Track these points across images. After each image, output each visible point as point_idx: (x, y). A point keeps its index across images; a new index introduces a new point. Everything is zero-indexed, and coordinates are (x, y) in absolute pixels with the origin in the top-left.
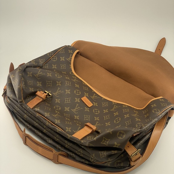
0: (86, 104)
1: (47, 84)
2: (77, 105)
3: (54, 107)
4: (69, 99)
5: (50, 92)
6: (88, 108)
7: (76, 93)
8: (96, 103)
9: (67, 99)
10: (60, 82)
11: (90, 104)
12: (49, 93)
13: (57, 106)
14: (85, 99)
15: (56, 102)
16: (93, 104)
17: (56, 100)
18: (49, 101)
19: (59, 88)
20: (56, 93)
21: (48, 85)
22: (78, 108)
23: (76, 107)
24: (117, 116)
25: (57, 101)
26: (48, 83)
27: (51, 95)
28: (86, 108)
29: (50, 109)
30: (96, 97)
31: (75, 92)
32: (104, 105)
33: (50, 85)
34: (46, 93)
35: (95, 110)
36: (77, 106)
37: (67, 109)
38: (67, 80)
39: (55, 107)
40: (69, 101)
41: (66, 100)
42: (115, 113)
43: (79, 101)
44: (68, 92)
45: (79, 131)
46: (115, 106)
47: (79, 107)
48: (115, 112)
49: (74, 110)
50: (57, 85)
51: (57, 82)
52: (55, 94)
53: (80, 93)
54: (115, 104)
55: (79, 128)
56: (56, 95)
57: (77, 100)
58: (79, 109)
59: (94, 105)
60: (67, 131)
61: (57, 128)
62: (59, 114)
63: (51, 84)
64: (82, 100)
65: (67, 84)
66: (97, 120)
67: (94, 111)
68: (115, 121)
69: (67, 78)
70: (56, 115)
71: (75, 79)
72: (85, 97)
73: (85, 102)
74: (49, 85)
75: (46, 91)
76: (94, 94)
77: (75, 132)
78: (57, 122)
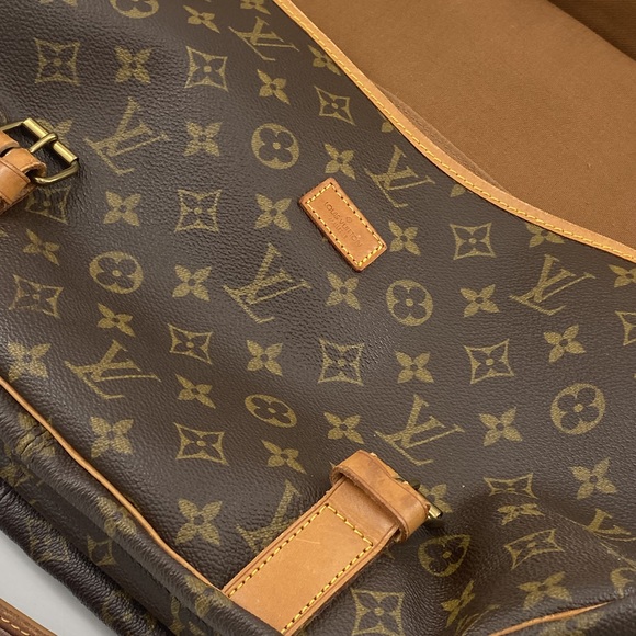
0: (339, 243)
1: (43, 62)
2: (272, 252)
3: (94, 269)
4: (207, 203)
5: (64, 127)
6: (352, 283)
7: (268, 152)
8: (411, 233)
9: (191, 203)
10: (143, 56)
11: (362, 244)
12: (51, 143)
13: (117, 257)
14: (330, 205)
15: (110, 218)
16: (387, 237)
17: (113, 199)
18: (54, 210)
19: (132, 106)
20: (111, 143)
21: (49, 70)
22: (275, 279)
23: (265, 266)
24: (571, 368)
25: (120, 209)
26: (49, 54)
27: (70, 157)
28: (334, 281)
29: (53, 301)
30: (408, 172)
31: (257, 143)
33: (66, 71)
35: (399, 292)
36: (268, 258)
37: (191, 283)
38: (200, 37)
39: (102, 263)
40: (206, 219)
41: (185, 210)
42: (552, 338)
43: (284, 224)
44: (203, 139)
46: (554, 271)
47: (282, 275)
48: (558, 325)
49: (244, 296)
50: (122, 75)
51: (123, 55)
52: (106, 148)
53: (294, 150)
54: (547, 247)
55: (290, 492)
56: (113, 159)
57: (273, 213)
58: (282, 285)
59: (397, 246)
60: (185, 534)
63: (72, 64)
64: (309, 217)
65: (200, 71)
66: (415, 384)
67: (391, 301)
68: (557, 415)
69: (194, 20)
70: (105, 364)
71: (260, 23)
72: (329, 185)
73: (327, 229)
74: (58, 77)
75: (29, 123)
76: (397, 154)
77: (250, 539)
78: (112, 437)
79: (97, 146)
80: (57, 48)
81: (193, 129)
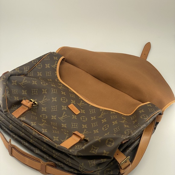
0: (73, 111)
1: (33, 92)
2: (64, 112)
3: (41, 116)
4: (55, 107)
5: (36, 100)
6: (76, 116)
7: (63, 100)
8: (84, 111)
9: (53, 108)
10: (46, 90)
11: (77, 112)
12: (34, 102)
13: (44, 115)
14: (72, 107)
15: (42, 110)
17: (43, 108)
18: (35, 110)
19: (45, 96)
20: (42, 101)
21: (34, 93)
22: (65, 116)
23: (63, 114)
24: (105, 123)
25: (44, 109)
26: (34, 91)
27: (37, 103)
28: (73, 116)
29: (36, 118)
30: (83, 104)
31: (61, 99)
32: (91, 112)
33: (36, 93)
34: (32, 101)
35: (82, 118)
36: (64, 113)
37: (54, 117)
38: (53, 87)
39: (42, 116)
40: (55, 109)
41: (52, 108)
43: (66, 109)
44: (54, 99)
45: (67, 140)
46: (103, 113)
47: (66, 115)
48: (103, 119)
49: (61, 118)
50: (43, 93)
51: (43, 90)
52: (41, 102)
53: (67, 100)
54: (102, 111)
55: (67, 136)
56: (42, 103)
57: (64, 108)
58: (66, 117)
59: (82, 112)
60: (54, 140)
61: (44, 138)
62: (46, 123)
63: (37, 92)
64: (69, 108)
65: (53, 91)
66: (85, 128)
67: (81, 119)
68: (103, 129)
69: (52, 85)
70: (43, 124)
71: (61, 86)
72: (72, 104)
73: (72, 110)
74: (35, 94)
75: (31, 100)
76: (81, 101)
77: (62, 141)
78: (44, 131)
79: (40, 102)
80: (35, 90)
81: (53, 98)
